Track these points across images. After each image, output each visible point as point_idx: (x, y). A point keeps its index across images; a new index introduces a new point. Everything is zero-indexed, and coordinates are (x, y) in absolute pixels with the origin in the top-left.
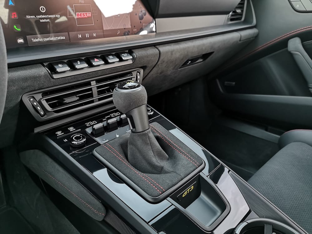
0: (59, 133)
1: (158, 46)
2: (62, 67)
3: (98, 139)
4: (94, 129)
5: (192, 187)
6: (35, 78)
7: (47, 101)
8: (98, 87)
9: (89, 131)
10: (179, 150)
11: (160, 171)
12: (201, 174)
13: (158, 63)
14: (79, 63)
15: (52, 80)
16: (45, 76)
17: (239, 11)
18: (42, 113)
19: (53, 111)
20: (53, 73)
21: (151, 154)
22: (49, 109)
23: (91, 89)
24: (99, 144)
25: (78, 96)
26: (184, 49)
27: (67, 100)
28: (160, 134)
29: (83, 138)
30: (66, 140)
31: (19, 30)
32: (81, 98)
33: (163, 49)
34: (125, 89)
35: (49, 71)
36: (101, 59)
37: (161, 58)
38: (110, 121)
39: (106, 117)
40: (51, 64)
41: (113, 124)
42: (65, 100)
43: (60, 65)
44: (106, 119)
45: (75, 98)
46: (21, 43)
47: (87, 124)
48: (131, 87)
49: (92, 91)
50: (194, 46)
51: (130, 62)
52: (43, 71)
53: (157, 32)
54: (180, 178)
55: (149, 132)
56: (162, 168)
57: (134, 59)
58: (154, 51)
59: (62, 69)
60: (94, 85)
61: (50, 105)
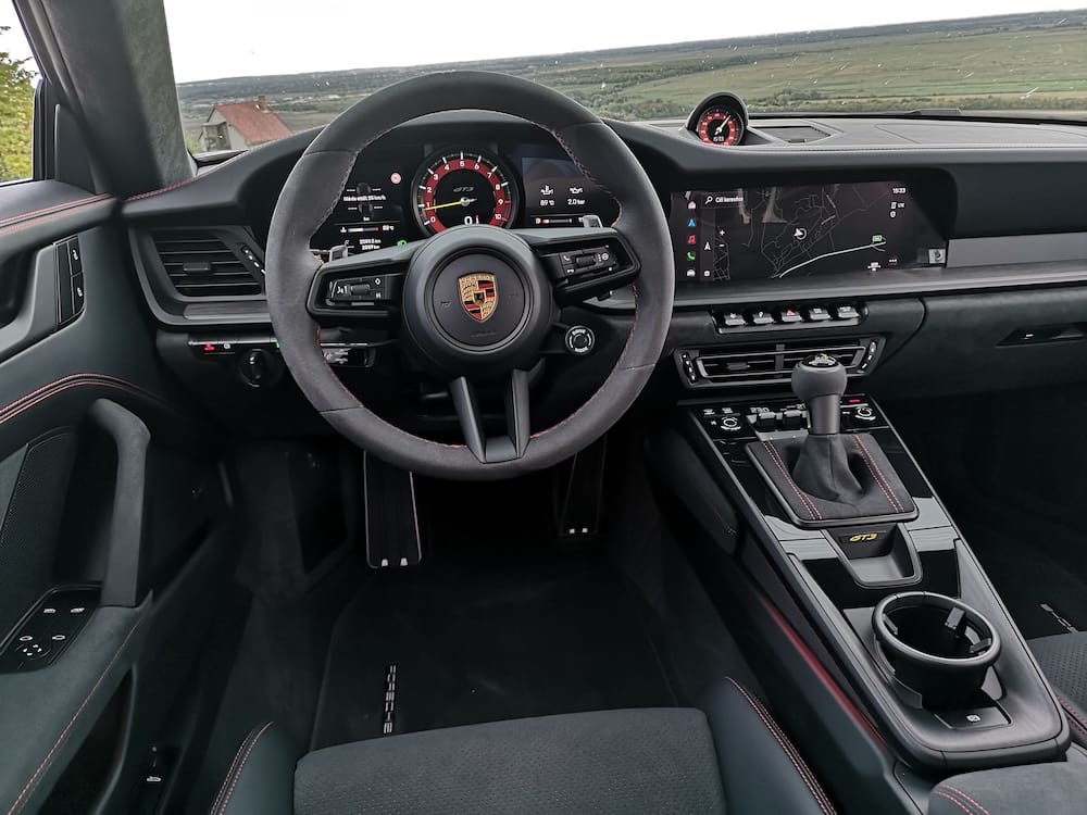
0: (709, 412)
1: (925, 299)
3: (760, 435)
4: (758, 418)
5: (874, 536)
6: (694, 329)
7: (704, 362)
8: (786, 356)
9: (750, 418)
10: (882, 483)
12: (901, 525)
13: (923, 329)
14: (761, 316)
15: (718, 336)
16: (709, 327)
18: (693, 378)
19: (711, 379)
20: (720, 324)
21: (827, 471)
22: (704, 374)
23: (773, 357)
24: (758, 440)
25: (750, 364)
26: (996, 309)
27: (731, 367)
28: (864, 452)
29: (738, 425)
30: (714, 423)
31: (693, 258)
32: (754, 368)
33: (933, 304)
34: (811, 365)
35: (716, 323)
36: (798, 313)
37: (929, 320)
38: (789, 413)
39: (788, 407)
40: (720, 312)
41: (792, 419)
42: (728, 367)
43: (733, 316)
44: (784, 409)
45: (744, 366)
46: (691, 277)
47: (753, 410)
48: (820, 365)
49: (775, 360)
50: (1030, 305)
51: (854, 322)
52: (710, 320)
53: (948, 266)
55: (835, 439)
57: (862, 318)
58: (915, 307)
59: (733, 320)
60: (780, 350)
61: (707, 369)
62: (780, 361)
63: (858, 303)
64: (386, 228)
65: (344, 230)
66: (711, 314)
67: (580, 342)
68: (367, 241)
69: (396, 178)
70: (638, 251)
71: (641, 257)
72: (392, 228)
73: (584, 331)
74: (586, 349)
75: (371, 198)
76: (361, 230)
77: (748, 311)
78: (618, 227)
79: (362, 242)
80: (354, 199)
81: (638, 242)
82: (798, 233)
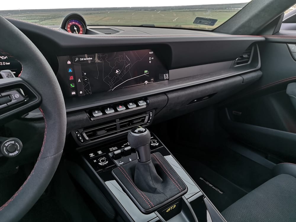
0: (92, 155)
1: (167, 94)
2: (98, 113)
3: (116, 161)
4: (114, 154)
5: (175, 206)
6: (80, 121)
7: (86, 133)
8: (120, 123)
9: (110, 155)
10: (171, 177)
11: (154, 191)
12: (183, 197)
13: (167, 105)
14: (109, 110)
15: (90, 121)
16: (87, 119)
17: (245, 56)
18: (82, 141)
19: (90, 140)
20: (91, 117)
21: (149, 178)
22: (87, 138)
24: (116, 166)
26: (189, 94)
27: (99, 133)
28: (159, 162)
29: (106, 161)
30: (95, 161)
31: (73, 86)
32: (108, 131)
33: (170, 96)
35: (89, 116)
36: (123, 106)
37: (169, 102)
38: (126, 149)
39: (124, 145)
40: (90, 111)
41: (128, 150)
42: (97, 133)
43: (96, 112)
44: (124, 146)
45: (103, 132)
47: (111, 149)
48: (139, 132)
49: (116, 126)
50: (197, 92)
51: (145, 106)
52: (86, 116)
53: (169, 80)
54: (166, 198)
55: (150, 162)
56: (156, 189)
57: (147, 104)
58: (164, 97)
59: (98, 114)
60: (118, 122)
61: (88, 136)
62: (118, 126)
63: (145, 99)
66: (86, 112)
67: (13, 148)
70: (37, 89)
71: (41, 92)
73: (13, 142)
74: (17, 152)
77: (102, 109)
78: (23, 77)
81: (38, 85)
82: (117, 72)
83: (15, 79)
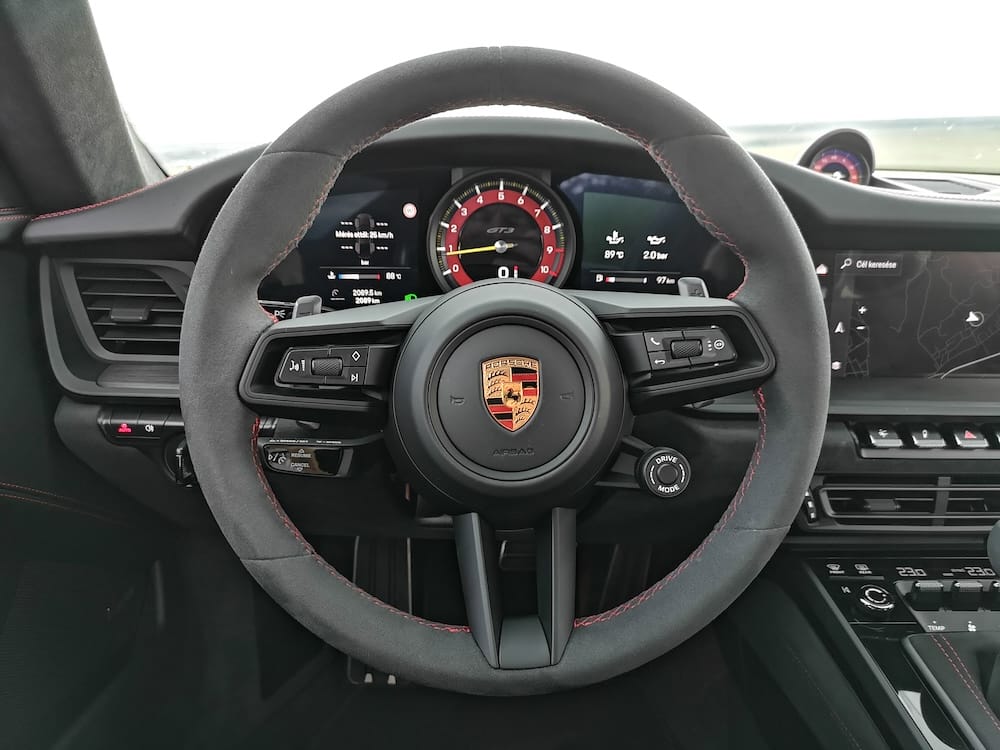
0: (835, 568)
2: (886, 438)
3: (918, 615)
4: (915, 588)
7: (830, 494)
8: (952, 494)
9: (903, 587)
14: (925, 436)
15: (858, 459)
16: (847, 449)
18: (813, 516)
19: (837, 519)
20: (863, 444)
22: (830, 512)
23: (933, 494)
25: (900, 503)
27: (873, 504)
29: (888, 601)
30: (846, 590)
32: (906, 507)
35: (857, 441)
36: (981, 436)
38: (962, 584)
39: (953, 570)
40: (863, 427)
41: (969, 593)
42: (866, 503)
43: (882, 433)
44: (951, 574)
45: (890, 505)
47: (902, 571)
49: (935, 498)
52: (847, 437)
59: (885, 442)
60: (944, 486)
61: (834, 505)
62: (943, 501)
64: (390, 276)
65: (332, 276)
66: (849, 428)
67: (668, 475)
68: (363, 292)
69: (410, 211)
70: (773, 338)
71: (779, 348)
72: (399, 276)
73: (674, 460)
74: (676, 487)
75: (373, 235)
76: (356, 277)
77: (905, 428)
78: (742, 299)
79: (356, 292)
80: (350, 235)
81: (776, 328)
82: (973, 317)
83: (707, 302)
